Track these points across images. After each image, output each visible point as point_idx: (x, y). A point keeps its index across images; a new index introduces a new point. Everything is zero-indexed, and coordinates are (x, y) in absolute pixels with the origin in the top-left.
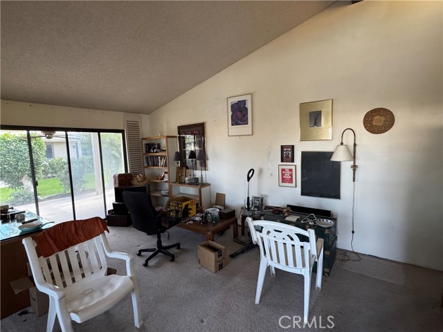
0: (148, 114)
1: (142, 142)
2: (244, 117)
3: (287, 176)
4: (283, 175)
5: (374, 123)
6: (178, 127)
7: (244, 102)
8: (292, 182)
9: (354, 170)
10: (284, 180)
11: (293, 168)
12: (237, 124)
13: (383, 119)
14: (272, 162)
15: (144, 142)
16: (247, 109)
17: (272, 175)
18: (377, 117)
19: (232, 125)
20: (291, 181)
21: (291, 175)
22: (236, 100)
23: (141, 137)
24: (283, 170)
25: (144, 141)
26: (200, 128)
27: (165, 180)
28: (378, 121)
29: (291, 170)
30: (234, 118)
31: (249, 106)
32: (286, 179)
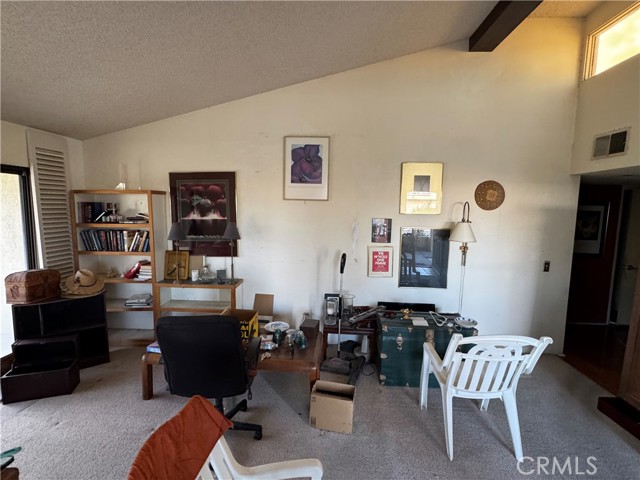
0: (82, 139)
1: (72, 198)
2: (315, 171)
3: (381, 262)
4: (374, 260)
5: (488, 198)
6: (171, 174)
7: (317, 148)
8: (387, 270)
9: (464, 253)
10: (375, 268)
11: (389, 250)
12: (301, 181)
13: (496, 193)
14: (357, 242)
15: (78, 199)
16: (320, 160)
17: (356, 261)
18: (491, 191)
19: (292, 182)
20: (386, 268)
21: (387, 260)
22: (302, 142)
23: (68, 189)
24: (375, 253)
25: (75, 196)
26: (225, 182)
27: (141, 277)
28: (491, 195)
29: (386, 253)
30: (297, 170)
31: (324, 154)
32: (378, 265)
